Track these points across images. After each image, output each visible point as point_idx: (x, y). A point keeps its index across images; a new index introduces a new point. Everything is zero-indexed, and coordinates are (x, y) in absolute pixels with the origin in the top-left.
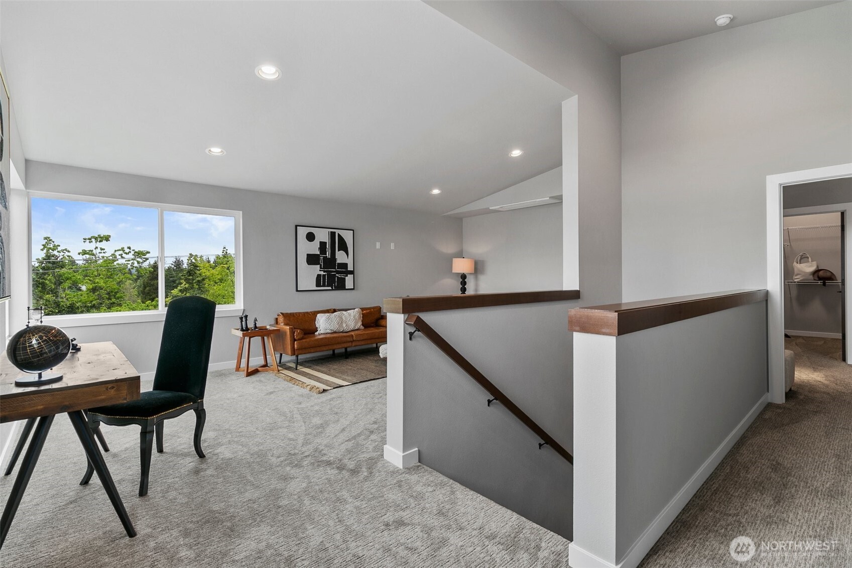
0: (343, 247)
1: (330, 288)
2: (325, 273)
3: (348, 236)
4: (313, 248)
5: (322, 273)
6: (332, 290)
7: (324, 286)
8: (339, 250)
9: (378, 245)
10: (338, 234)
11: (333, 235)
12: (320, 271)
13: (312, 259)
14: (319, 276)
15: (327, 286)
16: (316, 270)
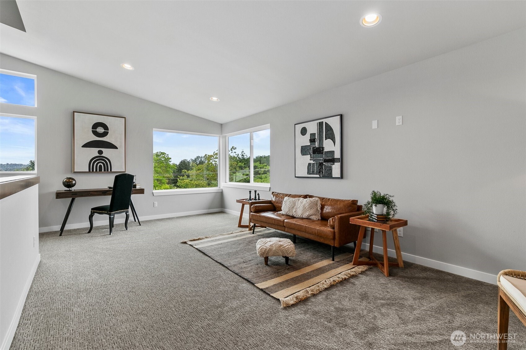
0: (330, 135)
1: (318, 176)
2: (314, 162)
3: (334, 123)
4: (305, 141)
5: (312, 162)
6: (320, 178)
7: (313, 173)
8: (326, 139)
9: (374, 125)
10: (325, 122)
11: (321, 124)
12: (310, 160)
13: (304, 151)
14: (309, 164)
15: (316, 174)
16: (307, 159)
